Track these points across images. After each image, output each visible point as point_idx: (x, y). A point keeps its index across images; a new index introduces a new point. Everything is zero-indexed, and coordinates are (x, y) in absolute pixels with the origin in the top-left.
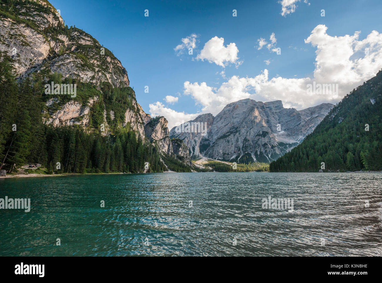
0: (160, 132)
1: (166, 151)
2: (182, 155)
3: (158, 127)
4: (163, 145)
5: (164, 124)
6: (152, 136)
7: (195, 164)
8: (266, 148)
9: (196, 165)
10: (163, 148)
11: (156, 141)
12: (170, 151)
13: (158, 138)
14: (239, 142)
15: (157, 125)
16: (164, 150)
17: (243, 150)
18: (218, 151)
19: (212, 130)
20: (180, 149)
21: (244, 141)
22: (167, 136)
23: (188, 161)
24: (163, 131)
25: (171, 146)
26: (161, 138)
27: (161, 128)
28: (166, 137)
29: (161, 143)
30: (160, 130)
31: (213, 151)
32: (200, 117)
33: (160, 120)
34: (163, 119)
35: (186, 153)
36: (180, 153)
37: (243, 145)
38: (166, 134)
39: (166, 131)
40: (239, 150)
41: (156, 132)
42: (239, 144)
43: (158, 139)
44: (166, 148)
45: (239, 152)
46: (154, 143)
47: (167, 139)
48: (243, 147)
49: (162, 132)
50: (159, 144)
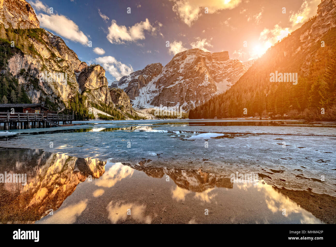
0: (95, 82)
1: (104, 100)
2: (122, 104)
3: (93, 76)
4: (100, 94)
5: (100, 73)
6: (85, 85)
7: (136, 112)
8: (206, 98)
9: (138, 113)
10: (99, 98)
11: (90, 90)
12: (108, 100)
13: (93, 87)
14: (183, 92)
15: (91, 74)
16: (100, 100)
17: (186, 99)
18: (163, 100)
19: (160, 80)
20: (120, 98)
21: (187, 91)
22: (104, 86)
23: (128, 109)
24: (99, 80)
25: (109, 95)
26: (97, 87)
27: (96, 77)
28: (102, 87)
29: (96, 93)
30: (95, 79)
31: (159, 100)
32: (149, 67)
33: (95, 69)
34: (99, 67)
35: (126, 103)
36: (120, 102)
37: (187, 95)
38: (103, 84)
39: (103, 81)
40: (182, 100)
41: (91, 81)
42: (183, 94)
43: (93, 89)
44: (103, 97)
45: (182, 101)
46: (87, 92)
47: (104, 89)
48: (186, 97)
49: (97, 81)
50: (94, 93)
